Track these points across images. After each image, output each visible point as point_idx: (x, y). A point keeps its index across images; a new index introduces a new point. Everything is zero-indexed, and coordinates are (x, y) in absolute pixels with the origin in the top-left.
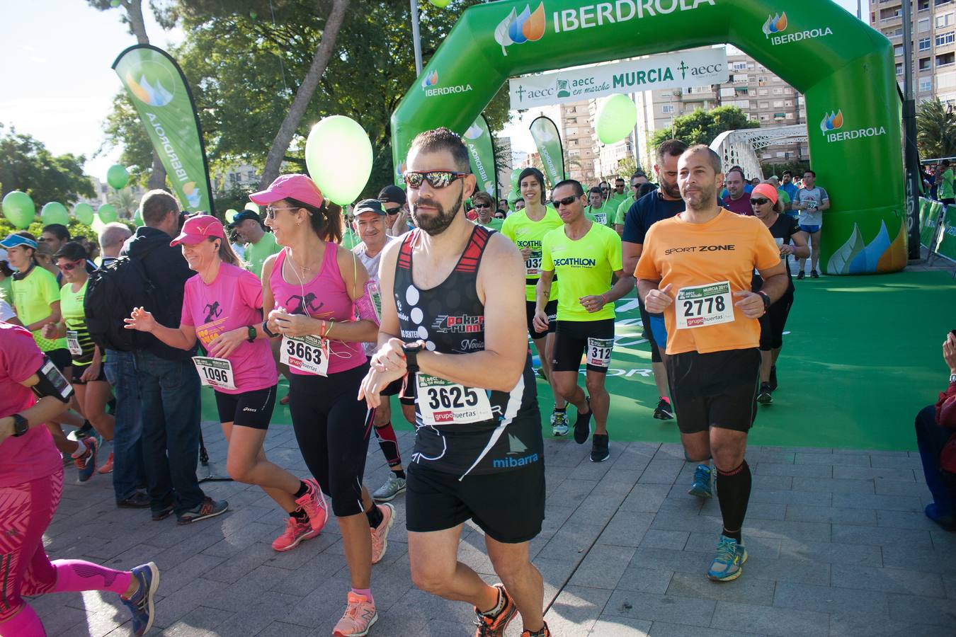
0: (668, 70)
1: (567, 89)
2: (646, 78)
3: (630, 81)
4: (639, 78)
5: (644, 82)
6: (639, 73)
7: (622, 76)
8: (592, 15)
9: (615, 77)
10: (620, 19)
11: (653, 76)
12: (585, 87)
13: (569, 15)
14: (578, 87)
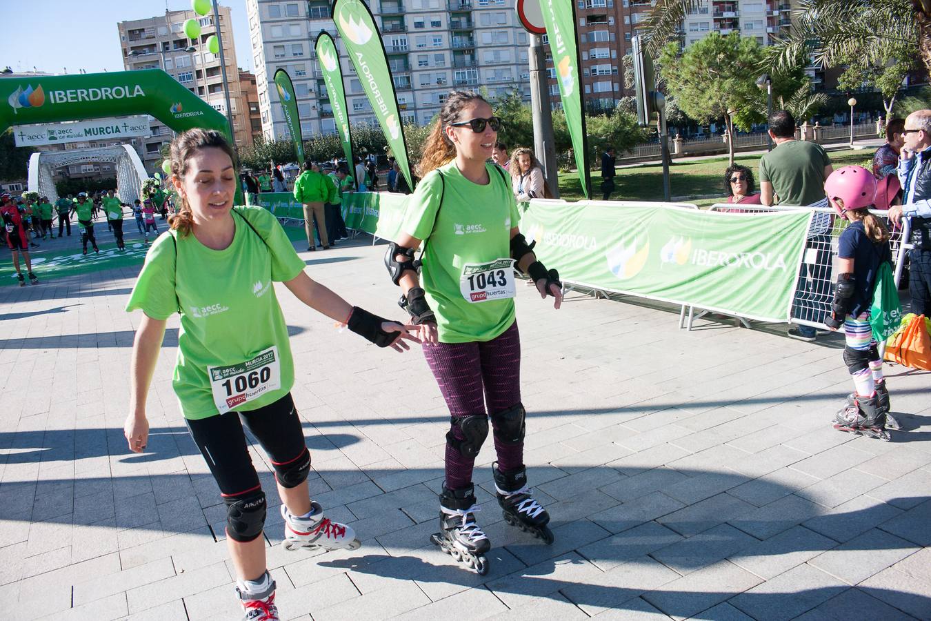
0: (117, 127)
1: (55, 136)
2: (105, 131)
3: (96, 133)
4: (100, 131)
5: (104, 133)
6: (100, 128)
7: (90, 129)
8: (75, 96)
9: (85, 130)
10: (92, 99)
11: (109, 130)
12: (66, 135)
13: (60, 94)
14: (62, 135)
